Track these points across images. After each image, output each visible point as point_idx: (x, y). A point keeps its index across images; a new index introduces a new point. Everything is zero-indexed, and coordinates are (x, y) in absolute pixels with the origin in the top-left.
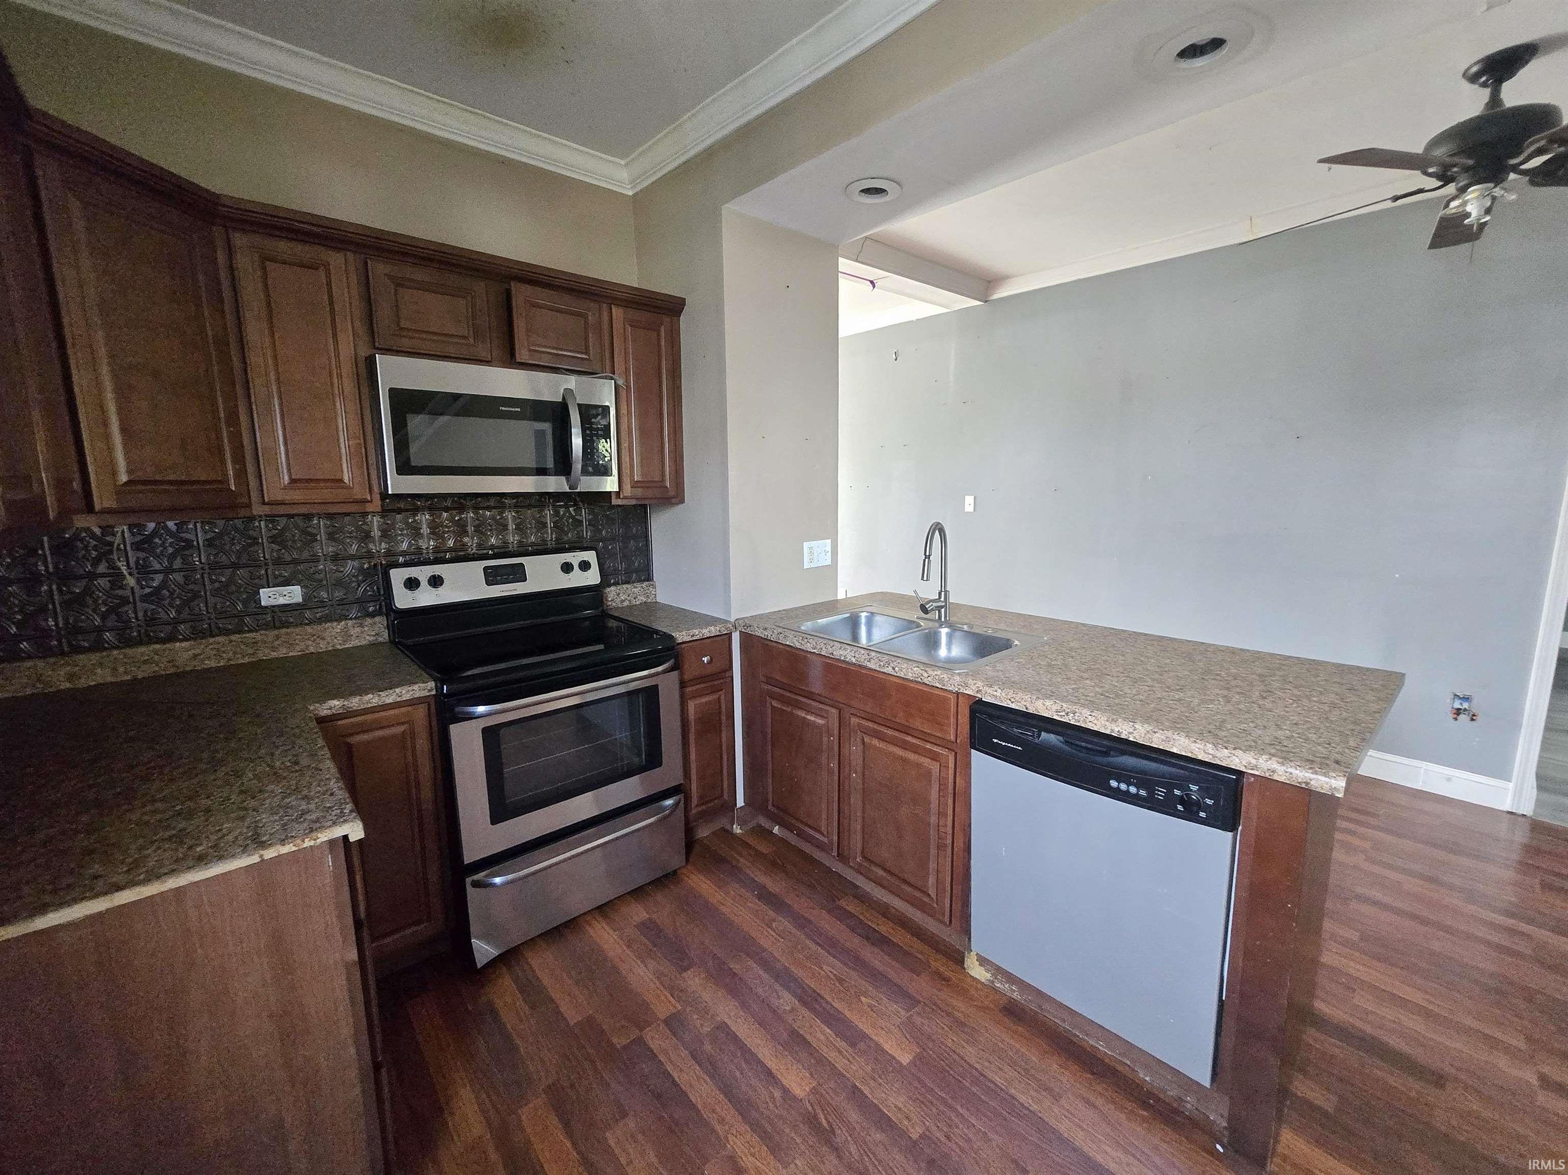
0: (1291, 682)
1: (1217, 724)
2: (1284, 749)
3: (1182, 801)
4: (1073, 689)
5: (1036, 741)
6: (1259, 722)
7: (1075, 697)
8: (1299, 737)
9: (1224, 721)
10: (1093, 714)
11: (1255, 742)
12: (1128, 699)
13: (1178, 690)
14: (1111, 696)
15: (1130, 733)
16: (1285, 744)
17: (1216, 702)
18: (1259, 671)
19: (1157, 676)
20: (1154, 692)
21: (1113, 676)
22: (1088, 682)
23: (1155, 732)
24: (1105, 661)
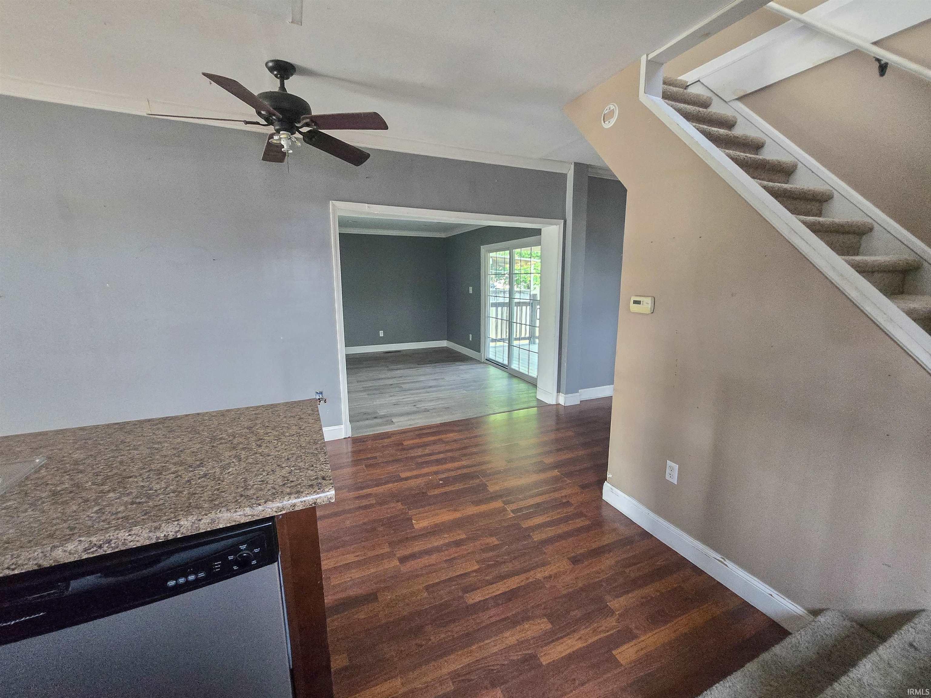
0: (267, 426)
1: (243, 485)
2: (292, 484)
3: (235, 562)
4: (96, 512)
5: (66, 593)
6: (267, 468)
7: (103, 521)
8: (295, 469)
9: (245, 481)
10: (133, 532)
11: (274, 489)
12: (161, 496)
13: (199, 466)
14: (143, 500)
15: (176, 532)
16: (291, 479)
17: (232, 465)
18: (246, 424)
19: (176, 459)
20: (181, 476)
21: (136, 477)
22: (111, 495)
23: (200, 520)
24: (121, 463)
